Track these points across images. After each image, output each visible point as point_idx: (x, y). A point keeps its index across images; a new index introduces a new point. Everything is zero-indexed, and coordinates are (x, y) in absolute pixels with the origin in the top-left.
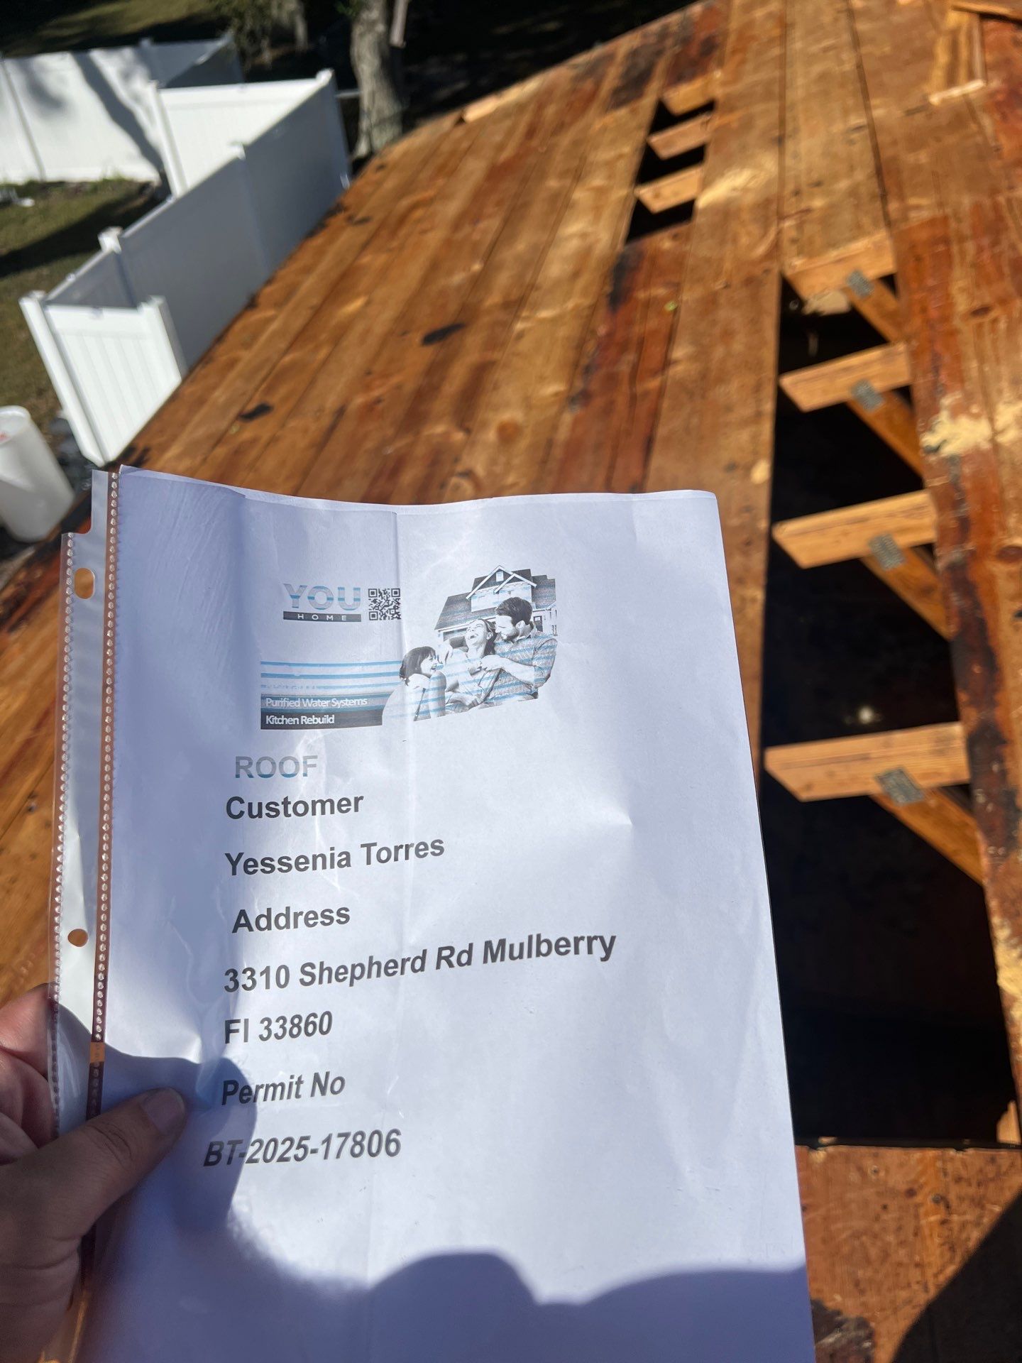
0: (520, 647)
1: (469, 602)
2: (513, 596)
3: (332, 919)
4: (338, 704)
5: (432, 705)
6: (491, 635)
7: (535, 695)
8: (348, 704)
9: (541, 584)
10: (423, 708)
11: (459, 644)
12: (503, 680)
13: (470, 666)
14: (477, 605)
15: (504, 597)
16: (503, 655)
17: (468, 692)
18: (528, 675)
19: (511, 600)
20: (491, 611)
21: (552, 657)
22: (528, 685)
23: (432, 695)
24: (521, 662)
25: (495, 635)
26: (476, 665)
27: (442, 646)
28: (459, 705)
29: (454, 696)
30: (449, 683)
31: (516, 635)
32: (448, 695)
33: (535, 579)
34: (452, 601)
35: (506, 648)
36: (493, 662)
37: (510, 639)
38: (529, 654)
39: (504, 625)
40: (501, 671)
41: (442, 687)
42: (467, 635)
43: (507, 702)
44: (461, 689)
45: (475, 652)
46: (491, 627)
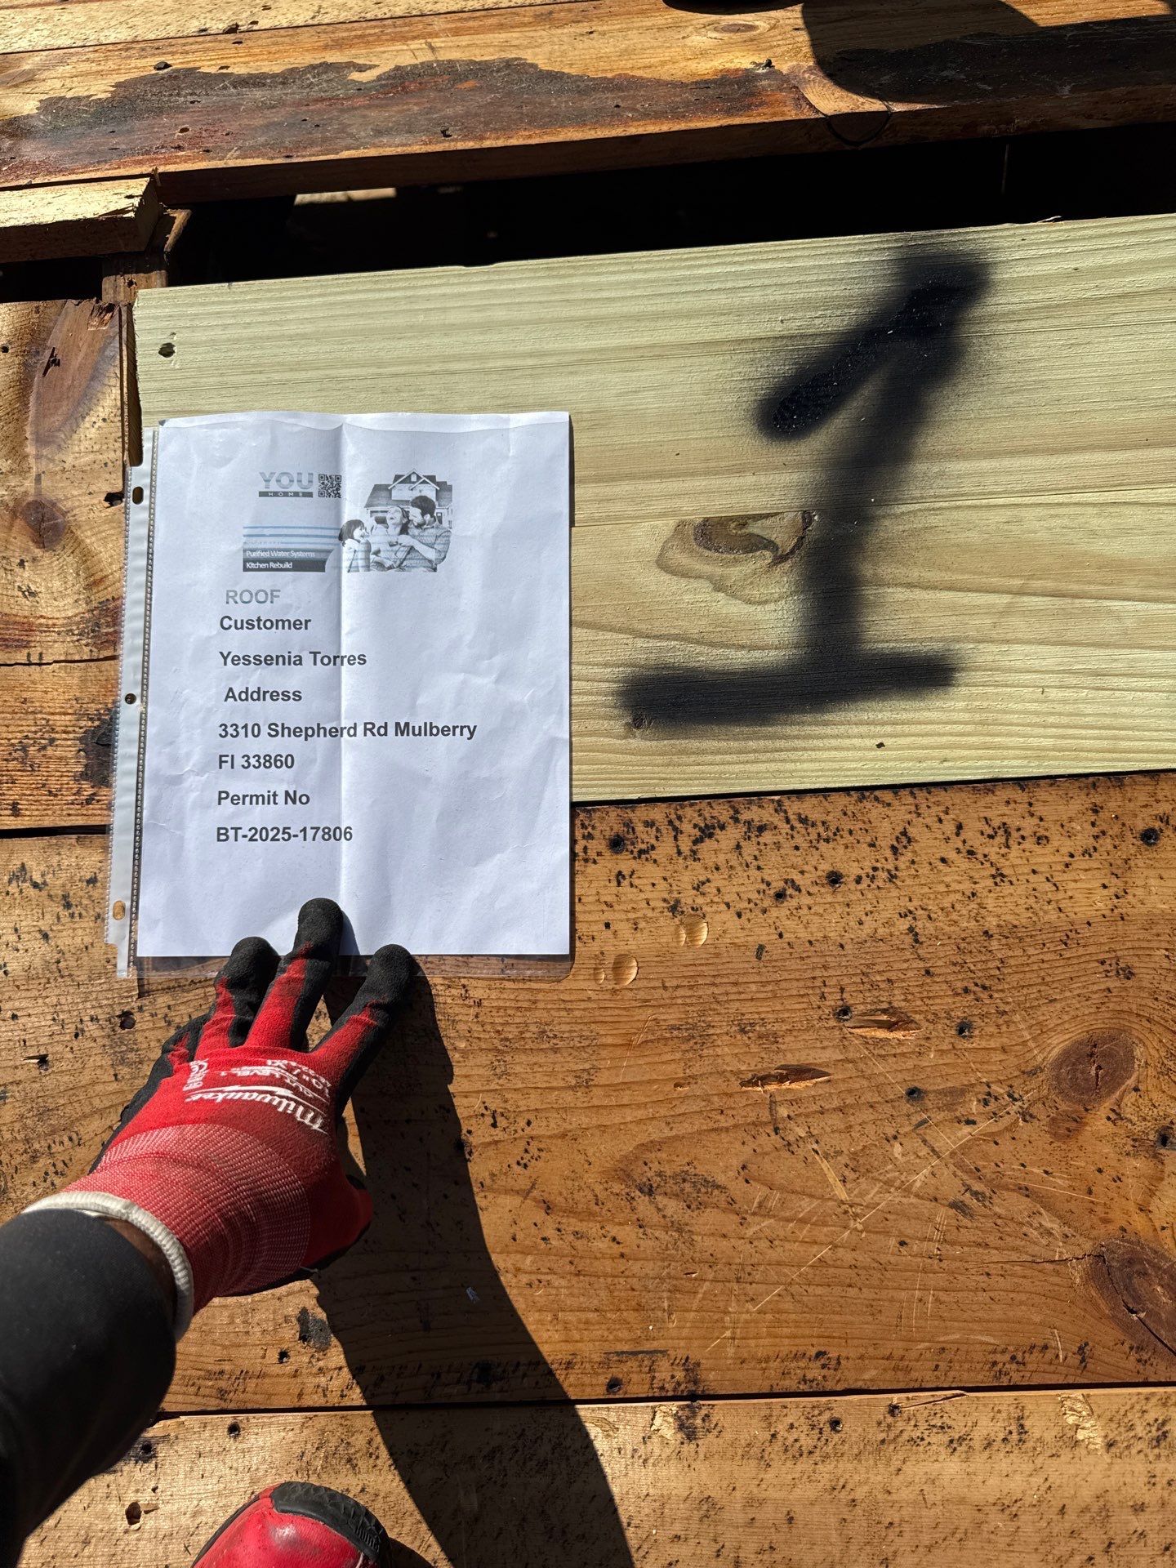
0: (426, 533)
1: (390, 491)
2: (423, 494)
3: (289, 697)
4: (295, 555)
5: (361, 563)
6: (405, 521)
7: (435, 570)
8: (301, 555)
9: (444, 488)
10: (354, 564)
11: (381, 521)
12: (413, 555)
13: (389, 539)
14: (396, 495)
15: (416, 494)
16: (414, 537)
17: (387, 557)
18: (431, 554)
19: (421, 497)
20: (407, 502)
21: (447, 544)
22: (430, 561)
23: (360, 555)
24: (427, 545)
25: (409, 521)
26: (394, 540)
27: (369, 521)
28: (380, 565)
29: (377, 559)
30: (374, 548)
31: (424, 524)
32: (372, 557)
33: (438, 484)
34: (377, 489)
35: (416, 532)
36: (405, 540)
37: (419, 526)
38: (432, 540)
39: (415, 514)
40: (412, 548)
41: (368, 551)
42: (388, 516)
43: (414, 570)
44: (382, 554)
45: (394, 531)
46: (406, 514)
